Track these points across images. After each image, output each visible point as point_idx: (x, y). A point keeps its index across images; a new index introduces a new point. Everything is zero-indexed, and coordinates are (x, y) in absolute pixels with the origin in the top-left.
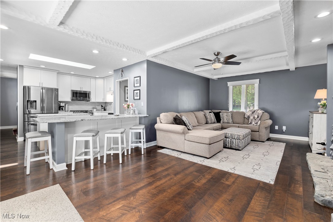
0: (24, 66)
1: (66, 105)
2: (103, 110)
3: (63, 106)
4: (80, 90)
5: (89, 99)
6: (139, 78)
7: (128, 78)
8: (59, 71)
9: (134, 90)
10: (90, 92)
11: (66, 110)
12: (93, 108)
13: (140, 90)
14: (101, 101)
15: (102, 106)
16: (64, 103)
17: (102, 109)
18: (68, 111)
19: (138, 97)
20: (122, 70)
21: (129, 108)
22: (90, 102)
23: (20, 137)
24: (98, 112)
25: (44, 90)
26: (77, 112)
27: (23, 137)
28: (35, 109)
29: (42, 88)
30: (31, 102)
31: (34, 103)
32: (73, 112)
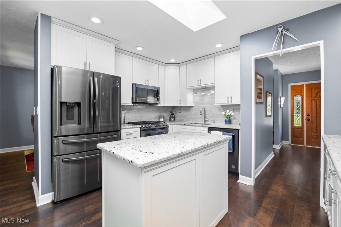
0: (53, 19)
4: (145, 84)
5: (158, 100)
7: (320, 42)
8: (118, 42)
10: (159, 88)
22: (158, 105)
23: (42, 194)
24: (173, 124)
25: (96, 79)
26: (147, 126)
27: (51, 194)
28: (78, 124)
29: (93, 74)
30: (70, 106)
31: (76, 110)
32: (140, 126)
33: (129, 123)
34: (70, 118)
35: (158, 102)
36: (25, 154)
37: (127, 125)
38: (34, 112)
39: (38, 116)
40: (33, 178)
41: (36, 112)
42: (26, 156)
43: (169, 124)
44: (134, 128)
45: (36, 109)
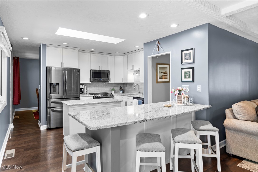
0: (47, 45)
1: (85, 87)
2: (121, 92)
3: (82, 88)
4: (99, 69)
5: (108, 79)
6: (191, 52)
7: (170, 52)
8: (79, 49)
9: (182, 69)
10: (109, 71)
11: (85, 93)
12: (111, 90)
13: (193, 68)
14: (121, 81)
15: (121, 88)
16: (83, 85)
17: (120, 90)
18: (86, 94)
19: (190, 77)
20: (158, 42)
21: (180, 95)
22: (109, 82)
23: (43, 125)
24: (118, 95)
25: (66, 71)
26: (97, 96)
27: (46, 125)
28: (58, 94)
29: (65, 69)
30: (54, 85)
31: (57, 87)
32: (93, 95)
33: (89, 94)
34: (54, 91)
35: (108, 80)
36: (33, 112)
37: (88, 95)
38: (39, 88)
39: (41, 90)
40: (38, 121)
41: (40, 88)
42: (33, 113)
43: (115, 95)
44: (89, 96)
45: (40, 86)
